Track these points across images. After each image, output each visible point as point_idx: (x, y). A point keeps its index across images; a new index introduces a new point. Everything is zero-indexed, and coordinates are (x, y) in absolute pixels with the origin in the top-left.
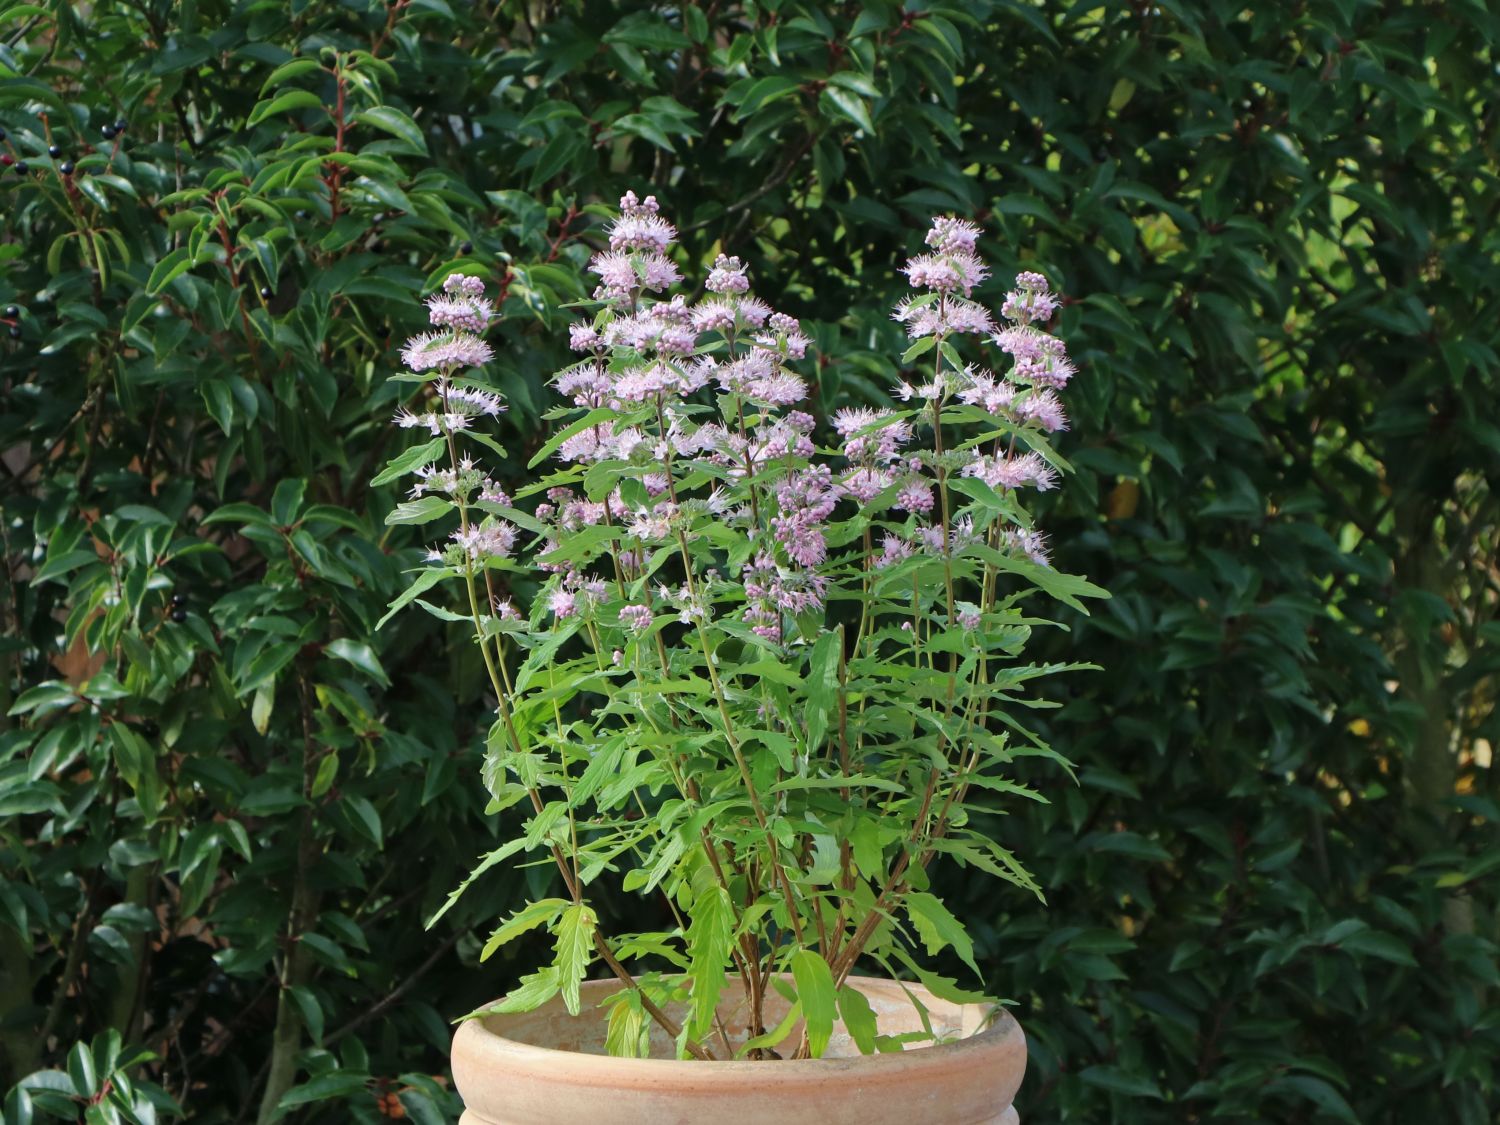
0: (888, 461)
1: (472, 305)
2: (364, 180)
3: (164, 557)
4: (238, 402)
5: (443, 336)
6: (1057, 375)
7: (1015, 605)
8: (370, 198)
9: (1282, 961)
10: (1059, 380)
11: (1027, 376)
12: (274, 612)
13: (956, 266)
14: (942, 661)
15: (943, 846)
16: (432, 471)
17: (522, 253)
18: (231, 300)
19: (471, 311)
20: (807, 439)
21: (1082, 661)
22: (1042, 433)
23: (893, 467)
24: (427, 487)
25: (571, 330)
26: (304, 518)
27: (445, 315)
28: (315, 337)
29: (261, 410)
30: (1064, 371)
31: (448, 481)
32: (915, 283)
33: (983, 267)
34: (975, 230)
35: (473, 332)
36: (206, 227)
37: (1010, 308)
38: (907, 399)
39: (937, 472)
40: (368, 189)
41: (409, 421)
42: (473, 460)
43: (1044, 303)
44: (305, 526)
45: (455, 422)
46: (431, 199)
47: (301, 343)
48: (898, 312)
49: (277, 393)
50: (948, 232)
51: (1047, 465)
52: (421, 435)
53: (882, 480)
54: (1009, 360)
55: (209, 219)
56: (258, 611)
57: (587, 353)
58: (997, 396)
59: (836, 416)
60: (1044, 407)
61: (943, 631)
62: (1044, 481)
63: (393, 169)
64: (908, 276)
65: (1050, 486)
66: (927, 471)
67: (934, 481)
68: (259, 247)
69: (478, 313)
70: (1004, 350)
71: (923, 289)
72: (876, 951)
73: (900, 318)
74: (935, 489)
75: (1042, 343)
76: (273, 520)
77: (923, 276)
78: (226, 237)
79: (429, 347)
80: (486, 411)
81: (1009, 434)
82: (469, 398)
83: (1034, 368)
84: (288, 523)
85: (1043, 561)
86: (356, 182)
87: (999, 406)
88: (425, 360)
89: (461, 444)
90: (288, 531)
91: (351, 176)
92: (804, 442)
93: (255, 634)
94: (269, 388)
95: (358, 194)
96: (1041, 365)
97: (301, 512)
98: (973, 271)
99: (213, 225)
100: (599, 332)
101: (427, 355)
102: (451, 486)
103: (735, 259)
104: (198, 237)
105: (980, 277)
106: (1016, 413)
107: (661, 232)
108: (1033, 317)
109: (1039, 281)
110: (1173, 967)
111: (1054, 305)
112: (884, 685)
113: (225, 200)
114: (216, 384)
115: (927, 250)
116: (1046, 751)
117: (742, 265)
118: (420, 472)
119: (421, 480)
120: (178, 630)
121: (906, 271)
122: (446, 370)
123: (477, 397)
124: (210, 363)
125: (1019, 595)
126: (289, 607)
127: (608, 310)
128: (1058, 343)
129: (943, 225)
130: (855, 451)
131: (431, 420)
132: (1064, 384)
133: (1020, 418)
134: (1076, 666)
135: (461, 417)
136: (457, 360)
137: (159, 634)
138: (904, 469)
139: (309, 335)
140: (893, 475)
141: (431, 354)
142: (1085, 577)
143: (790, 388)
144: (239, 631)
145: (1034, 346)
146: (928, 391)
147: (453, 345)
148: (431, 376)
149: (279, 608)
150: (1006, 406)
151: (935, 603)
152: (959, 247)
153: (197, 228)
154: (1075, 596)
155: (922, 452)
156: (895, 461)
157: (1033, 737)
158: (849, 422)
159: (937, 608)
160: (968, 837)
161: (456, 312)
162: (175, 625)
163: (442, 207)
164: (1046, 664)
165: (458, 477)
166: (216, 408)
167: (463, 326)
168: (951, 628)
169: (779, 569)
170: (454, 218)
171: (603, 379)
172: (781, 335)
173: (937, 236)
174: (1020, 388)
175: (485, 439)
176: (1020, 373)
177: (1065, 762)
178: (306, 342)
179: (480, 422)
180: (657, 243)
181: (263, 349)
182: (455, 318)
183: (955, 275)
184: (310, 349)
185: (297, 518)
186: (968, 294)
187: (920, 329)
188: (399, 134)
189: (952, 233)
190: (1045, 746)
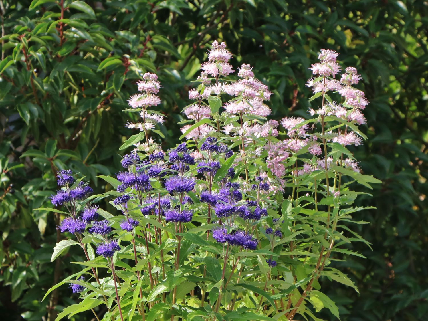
0: (305, 137)
1: (153, 84)
2: (73, 29)
3: (6, 170)
4: (31, 113)
5: (142, 95)
6: (362, 104)
7: (346, 187)
8: (76, 35)
9: (406, 305)
10: (363, 106)
11: (351, 105)
12: (47, 189)
13: (330, 67)
14: (325, 208)
15: (323, 274)
16: (139, 144)
17: (132, 55)
18: (28, 75)
19: (154, 86)
20: (276, 130)
21: (370, 206)
22: (356, 125)
23: (307, 139)
24: (138, 149)
25: (189, 92)
26: (57, 155)
27: (144, 88)
28: (59, 88)
29: (39, 115)
30: (364, 103)
31: (145, 147)
32: (315, 73)
33: (339, 67)
34: (336, 54)
35: (154, 94)
36: (19, 48)
37: (344, 80)
38: (313, 115)
39: (323, 140)
40: (75, 32)
41: (131, 126)
42: (153, 139)
43: (356, 78)
44: (57, 158)
45: (148, 126)
46: (98, 35)
47: (54, 90)
48: (308, 84)
49: (44, 108)
50: (327, 54)
51: (359, 136)
52: (136, 131)
53: (302, 144)
54: (343, 100)
55: (19, 46)
56: (41, 189)
57: (195, 100)
58: (340, 112)
59: (282, 120)
60: (357, 116)
61: (325, 197)
62: (358, 142)
63: (85, 25)
64: (312, 71)
65: (360, 144)
66: (319, 140)
67: (321, 144)
68: (38, 55)
69: (156, 87)
70: (342, 95)
71: (317, 76)
72: (300, 312)
73: (309, 86)
74: (322, 146)
75: (356, 93)
76: (46, 155)
77: (318, 71)
78: (24, 51)
79: (139, 99)
80: (159, 122)
81: (345, 126)
82: (152, 117)
83: (354, 102)
84: (51, 156)
85: (358, 171)
86: (70, 30)
87: (341, 116)
88: (137, 104)
89: (150, 134)
90: (52, 159)
91: (67, 28)
92: (274, 131)
93: (40, 198)
94: (41, 106)
95: (71, 34)
96: (356, 101)
97: (56, 152)
98: (335, 69)
99: (21, 47)
100: (199, 92)
101: (138, 102)
102: (147, 149)
103: (249, 65)
104: (16, 53)
105: (338, 71)
106: (347, 118)
107: (227, 55)
108: (352, 83)
109: (354, 70)
110: (365, 308)
111: (359, 79)
112: (306, 217)
113: (25, 38)
114: (22, 106)
115: (318, 61)
116: (360, 239)
117: (251, 67)
118: (135, 145)
119: (135, 147)
120: (11, 197)
121: (311, 69)
122: (144, 108)
123: (155, 117)
124: (19, 98)
125: (348, 183)
126: (52, 187)
127: (203, 85)
128: (362, 93)
129: (325, 52)
130: (291, 133)
131: (140, 126)
132: (364, 107)
133: (349, 120)
134: (367, 208)
135: (151, 124)
136: (149, 104)
137: (5, 198)
138: (311, 140)
139: (57, 87)
140: (307, 142)
141: (139, 102)
142: (372, 176)
143: (265, 111)
144: (34, 197)
145: (353, 94)
146: (320, 112)
147: (147, 99)
148: (139, 110)
149: (49, 188)
150: (344, 116)
151: (319, 186)
152: (331, 60)
153: (15, 49)
154: (368, 183)
155: (317, 133)
156: (308, 137)
157: (355, 234)
158: (288, 123)
159: (320, 188)
160: (330, 270)
161: (148, 87)
162: (11, 195)
163: (103, 38)
164: (356, 207)
165: (149, 146)
166: (23, 115)
167: (151, 92)
168: (329, 196)
169: (269, 178)
170: (107, 42)
171: (201, 109)
172: (261, 91)
173: (323, 56)
174: (348, 109)
175: (158, 132)
176: (349, 104)
177: (367, 243)
178: (56, 89)
179: (157, 126)
180: (225, 59)
181: (38, 92)
182: (148, 89)
183: (330, 70)
184: (57, 93)
185: (55, 155)
186: (334, 77)
187: (317, 90)
188: (86, 11)
189: (328, 55)
190: (360, 237)
